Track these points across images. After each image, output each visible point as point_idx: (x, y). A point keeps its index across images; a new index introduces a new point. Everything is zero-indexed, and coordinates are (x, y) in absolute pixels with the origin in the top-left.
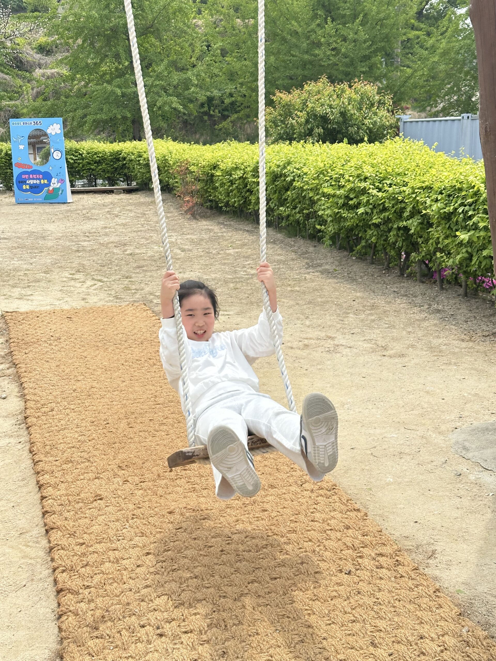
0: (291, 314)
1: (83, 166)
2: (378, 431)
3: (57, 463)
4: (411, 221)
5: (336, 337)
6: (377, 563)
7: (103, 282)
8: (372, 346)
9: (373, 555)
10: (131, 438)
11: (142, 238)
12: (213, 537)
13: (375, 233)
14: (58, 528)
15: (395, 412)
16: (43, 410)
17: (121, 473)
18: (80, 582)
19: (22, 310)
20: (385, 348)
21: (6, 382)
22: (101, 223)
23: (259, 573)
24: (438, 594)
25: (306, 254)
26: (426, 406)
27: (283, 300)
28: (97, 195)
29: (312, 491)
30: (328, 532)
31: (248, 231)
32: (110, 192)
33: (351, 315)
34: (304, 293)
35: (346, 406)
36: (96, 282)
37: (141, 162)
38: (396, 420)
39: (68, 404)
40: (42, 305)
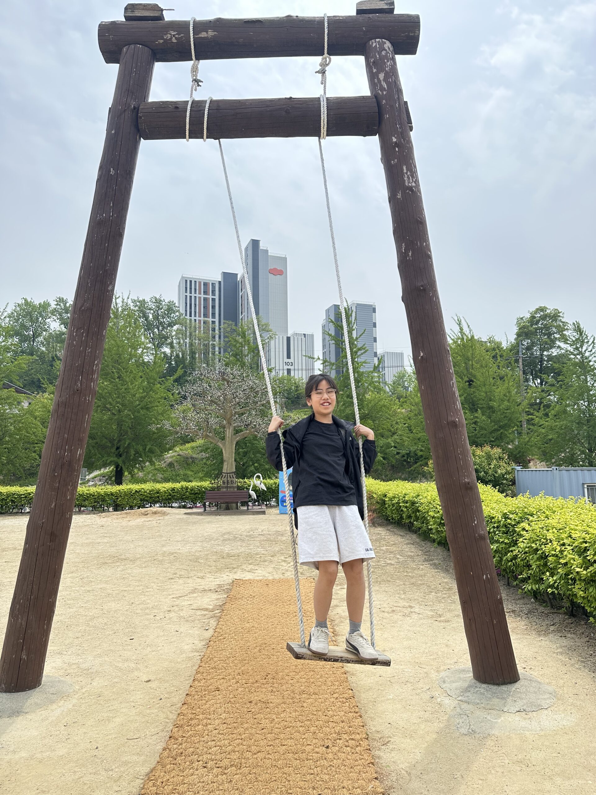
2: (402, 667)
3: (208, 668)
5: (414, 607)
6: (347, 744)
8: (433, 614)
9: (347, 739)
10: (256, 658)
15: (419, 656)
16: (220, 638)
17: (238, 677)
18: (181, 734)
19: (246, 578)
20: (440, 616)
21: (214, 621)
24: (370, 765)
25: (428, 552)
26: (440, 653)
27: (397, 581)
30: (330, 723)
31: (401, 535)
33: (433, 594)
34: (412, 577)
38: (417, 661)
39: (235, 635)
40: (258, 576)
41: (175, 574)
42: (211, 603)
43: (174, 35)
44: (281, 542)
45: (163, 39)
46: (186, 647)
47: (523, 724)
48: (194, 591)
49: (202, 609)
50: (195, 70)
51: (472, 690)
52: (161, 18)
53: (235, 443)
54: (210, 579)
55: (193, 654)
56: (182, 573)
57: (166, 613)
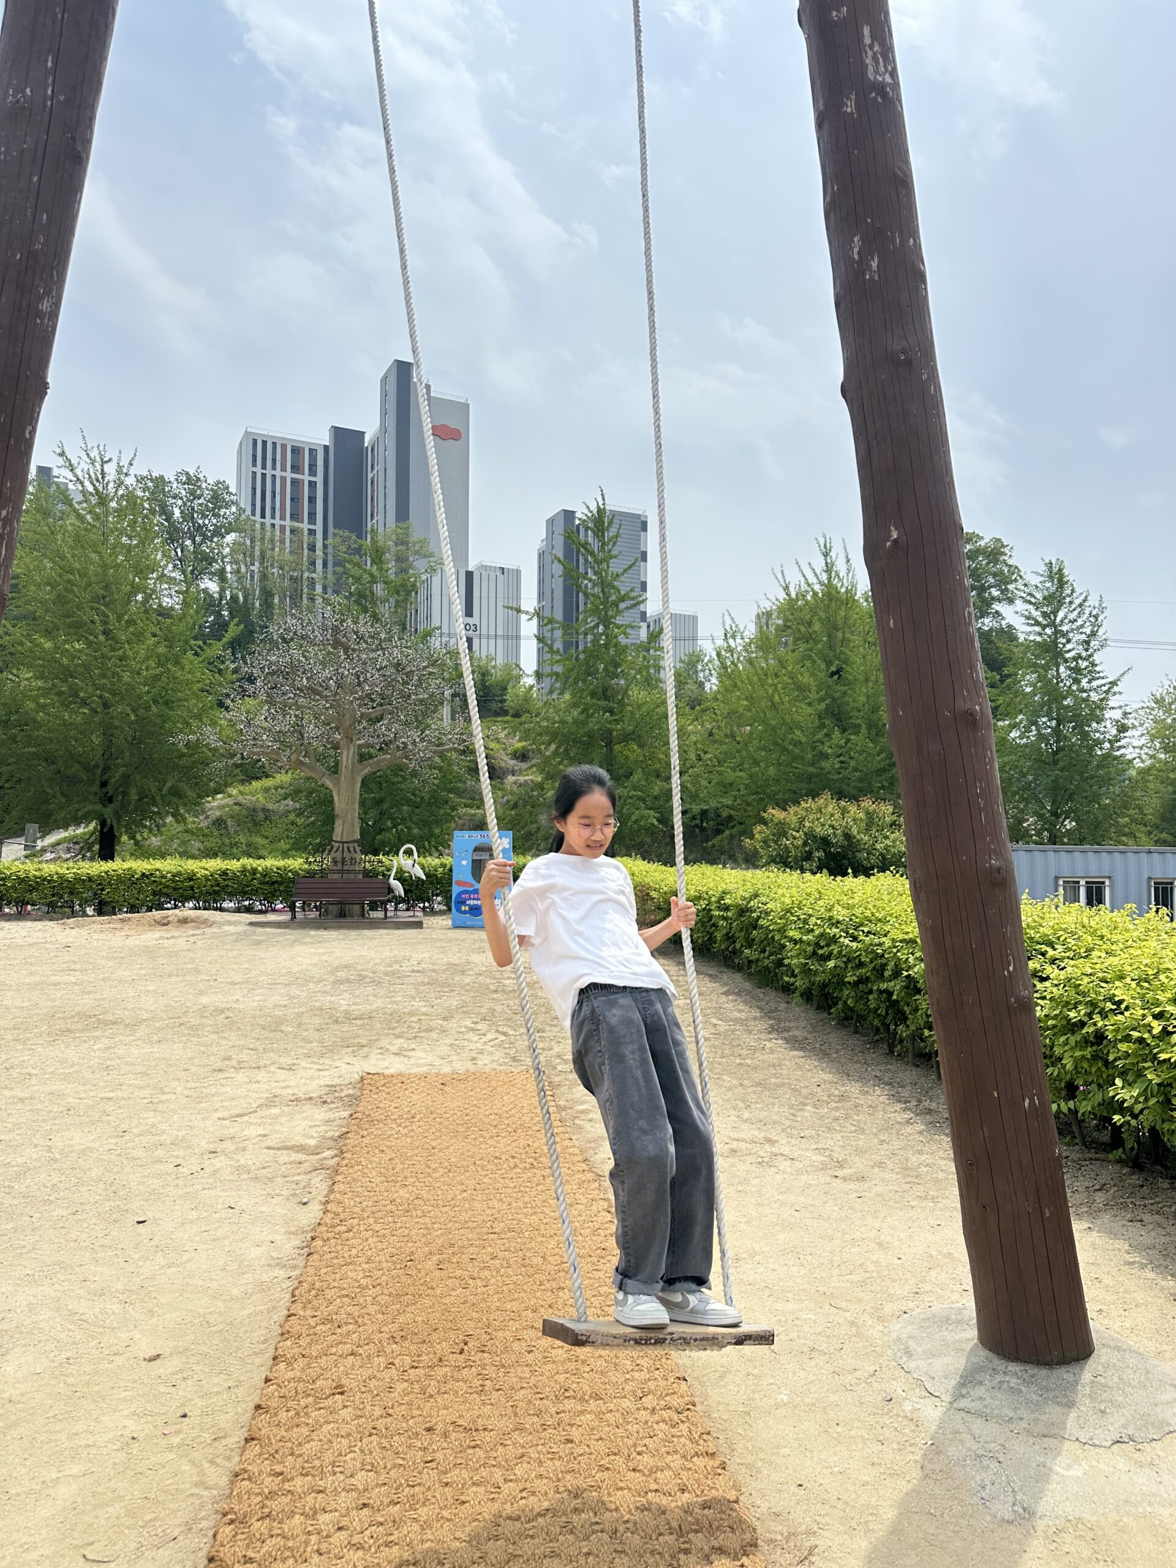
0: (729, 1100)
2: (790, 1306)
3: (312, 1321)
4: (893, 983)
5: (777, 1141)
7: (507, 1036)
8: (823, 1159)
13: (853, 994)
14: (260, 1439)
15: (824, 1275)
16: (339, 1229)
17: (390, 1348)
19: (390, 1071)
20: (841, 1165)
21: (319, 1179)
25: (774, 1012)
26: (871, 1268)
27: (725, 1077)
29: (653, 1411)
33: (809, 1108)
34: (755, 1069)
35: (757, 1258)
36: (497, 1035)
38: (822, 1289)
39: (375, 1222)
40: (418, 1065)
41: (229, 1058)
42: (313, 1132)
44: (463, 987)
46: (254, 1253)
47: (1141, 1480)
49: (292, 1148)
51: (986, 1378)
53: (359, 780)
54: (311, 1073)
55: (272, 1274)
56: (244, 1056)
57: (208, 1156)
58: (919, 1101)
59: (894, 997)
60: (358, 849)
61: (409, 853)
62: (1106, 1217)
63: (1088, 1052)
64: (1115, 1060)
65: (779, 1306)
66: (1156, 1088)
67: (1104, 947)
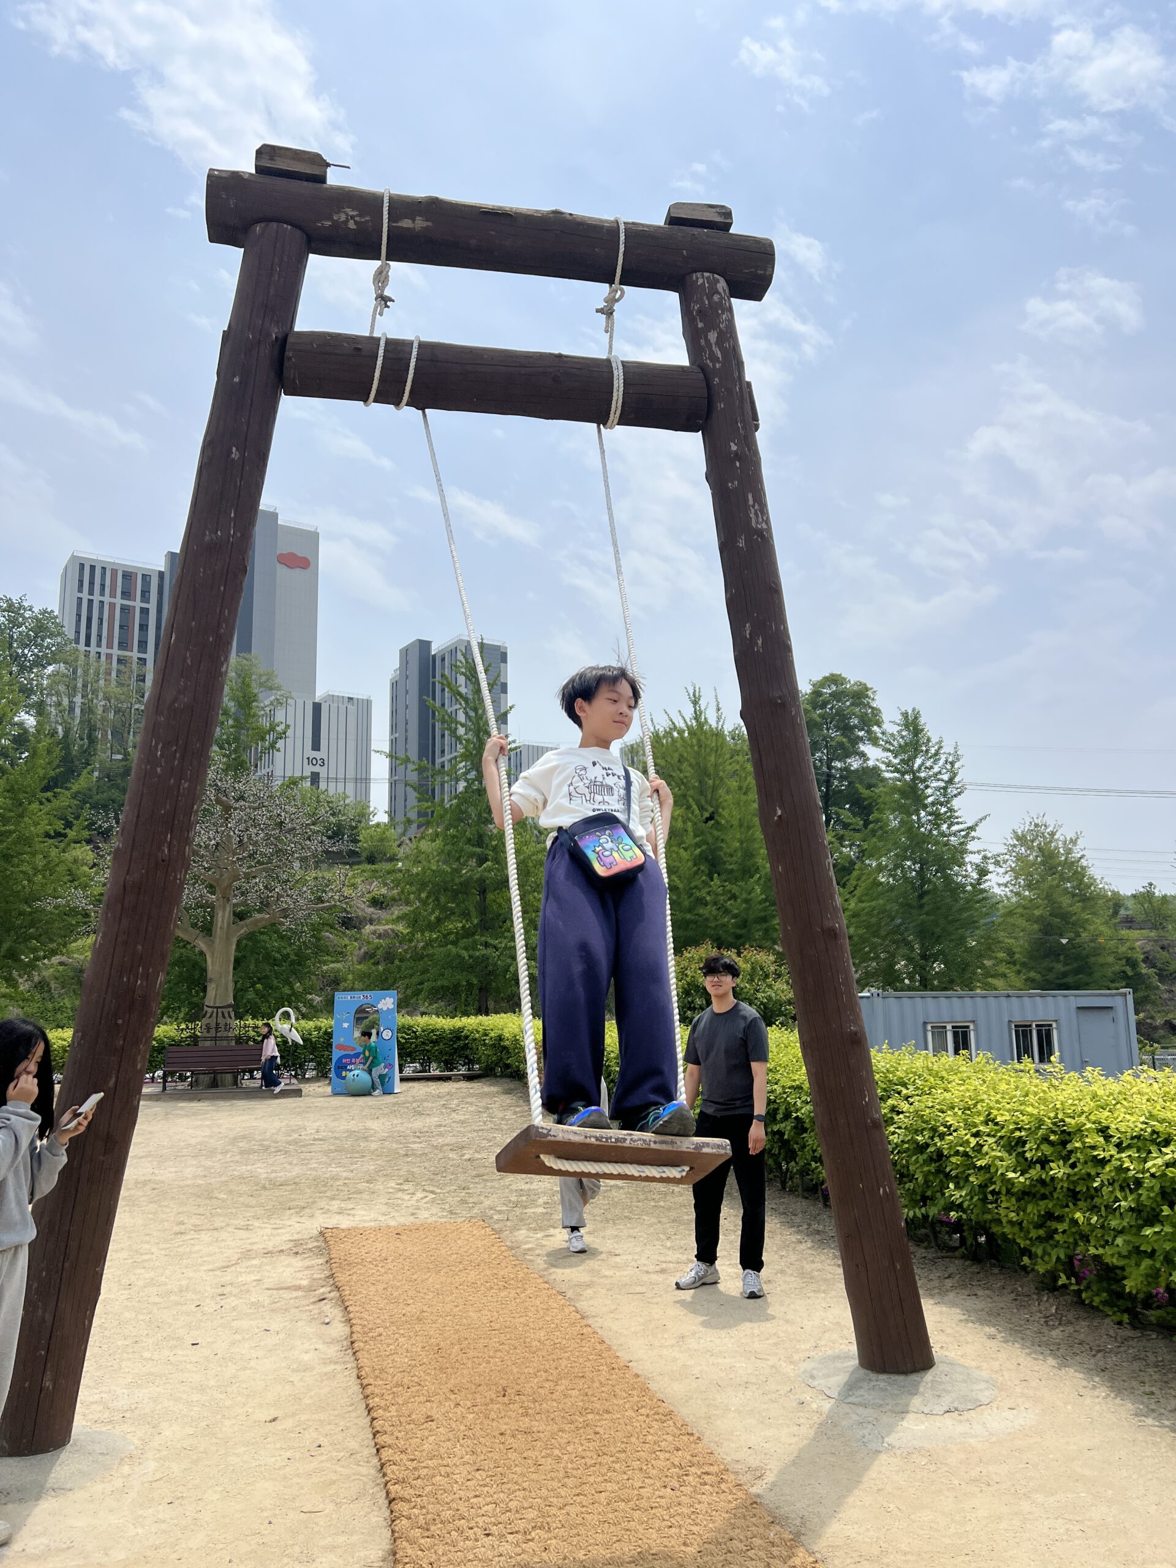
0: (651, 1234)
1: (416, 1046)
2: (727, 1361)
3: (388, 1387)
4: (784, 1124)
6: (702, 1481)
7: (435, 1194)
9: (699, 1473)
10: (464, 1364)
11: (484, 1139)
12: (542, 1457)
14: (389, 1446)
15: (748, 1342)
16: (371, 1334)
17: (453, 1397)
18: (412, 1491)
19: (343, 1226)
21: (328, 1306)
22: (434, 1120)
23: (586, 1487)
24: (755, 1506)
26: (782, 1335)
27: (645, 1217)
28: (430, 1083)
29: (648, 1416)
30: (658, 1453)
32: (447, 1079)
34: (669, 1209)
35: (697, 1335)
36: (427, 1194)
37: (487, 1042)
38: (749, 1349)
40: (366, 1221)
41: (182, 1223)
42: (300, 1275)
43: (352, 217)
44: (372, 1153)
45: (330, 218)
46: (306, 1357)
47: (961, 1428)
48: (247, 1255)
49: (287, 1288)
50: (381, 278)
51: (864, 1384)
52: (322, 179)
53: (235, 940)
54: (269, 1231)
55: (331, 1368)
56: (195, 1220)
57: (218, 1298)
58: (809, 1225)
59: (786, 1137)
60: (233, 1015)
61: (286, 1015)
62: (951, 1295)
63: (932, 1167)
64: (951, 1171)
65: (720, 1361)
66: (977, 1188)
67: (943, 1085)
